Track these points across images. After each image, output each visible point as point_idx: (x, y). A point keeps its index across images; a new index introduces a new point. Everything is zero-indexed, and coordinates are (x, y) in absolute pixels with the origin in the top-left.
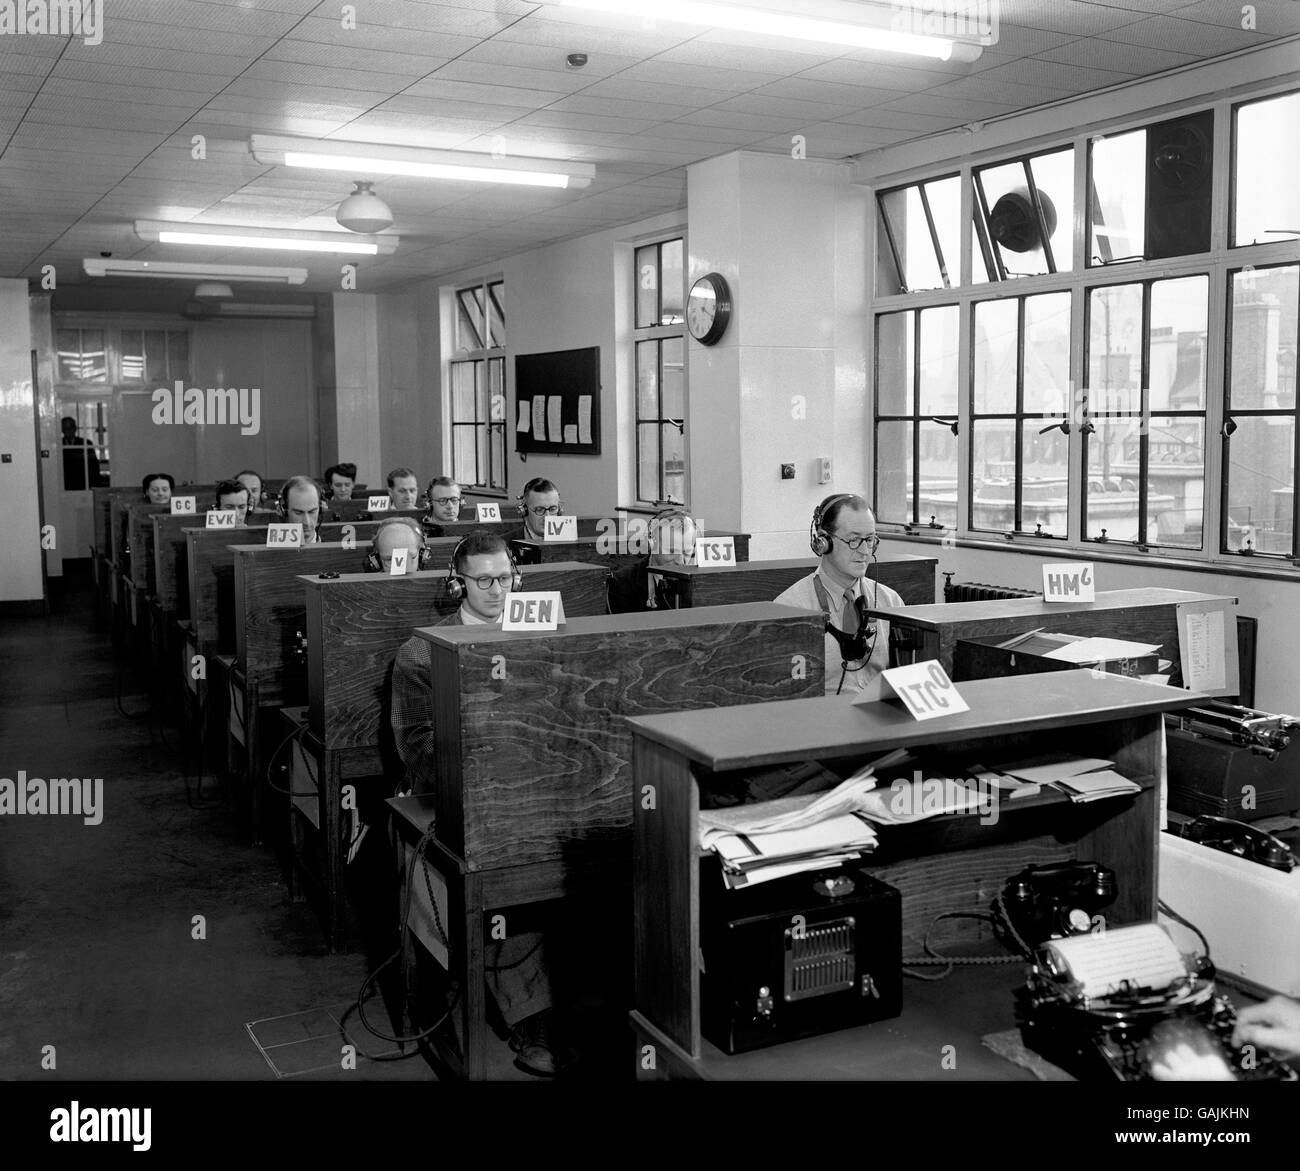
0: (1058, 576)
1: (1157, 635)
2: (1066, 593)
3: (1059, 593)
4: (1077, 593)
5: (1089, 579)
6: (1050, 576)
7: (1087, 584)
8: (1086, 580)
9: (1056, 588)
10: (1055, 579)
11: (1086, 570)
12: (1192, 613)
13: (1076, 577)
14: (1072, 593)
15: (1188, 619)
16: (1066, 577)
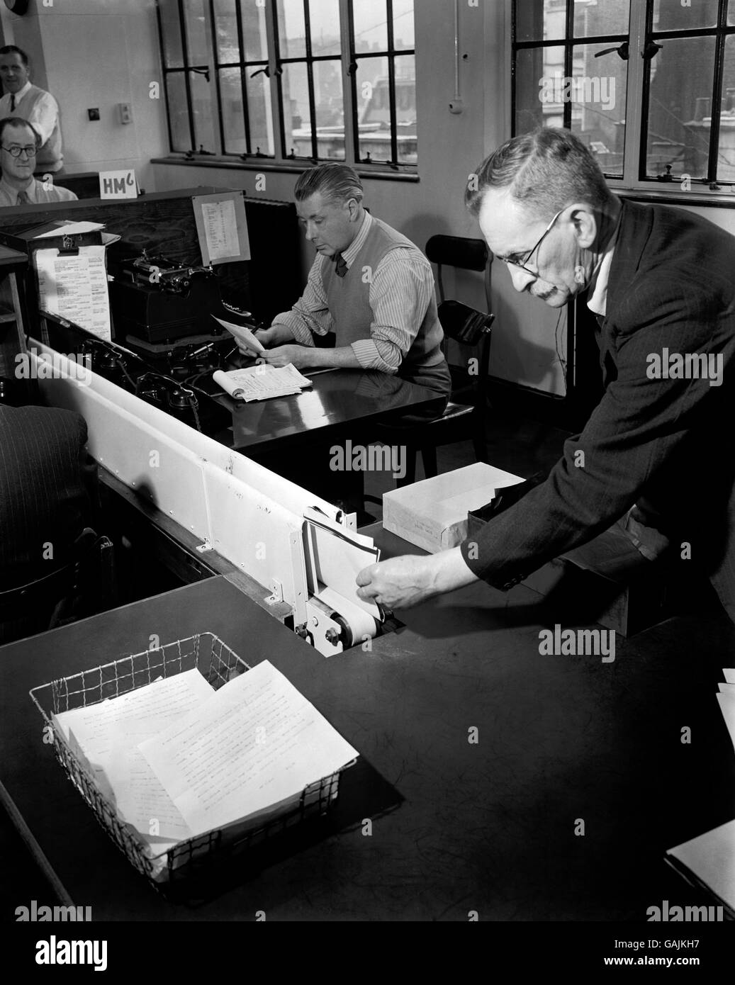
0: (110, 180)
1: (178, 219)
2: (116, 192)
3: (111, 192)
4: (124, 192)
5: (132, 181)
6: (105, 180)
7: (130, 185)
8: (130, 182)
9: (109, 189)
10: (108, 183)
11: (129, 175)
12: (206, 203)
13: (123, 180)
14: (120, 192)
15: (203, 208)
16: (116, 180)
